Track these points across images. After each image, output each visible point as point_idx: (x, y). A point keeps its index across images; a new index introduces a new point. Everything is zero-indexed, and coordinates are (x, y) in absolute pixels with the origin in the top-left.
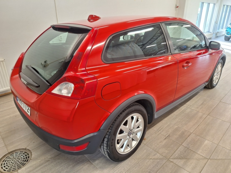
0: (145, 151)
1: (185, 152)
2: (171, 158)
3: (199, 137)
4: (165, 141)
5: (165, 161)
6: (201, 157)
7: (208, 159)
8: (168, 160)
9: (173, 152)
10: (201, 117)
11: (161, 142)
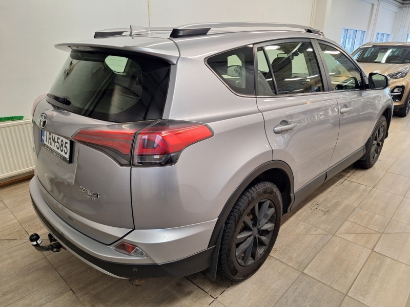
0: (303, 227)
1: (353, 227)
2: (337, 233)
3: (366, 212)
4: (325, 216)
5: (330, 237)
6: (373, 231)
7: (382, 234)
8: (334, 235)
9: (338, 227)
10: (365, 190)
11: (320, 217)
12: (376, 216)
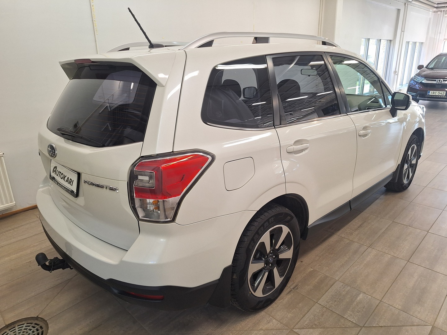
1: (323, 315)
2: (297, 326)
3: (349, 288)
6: (351, 324)
7: (362, 327)
8: (292, 330)
9: (302, 316)
10: (356, 252)
12: (361, 296)
